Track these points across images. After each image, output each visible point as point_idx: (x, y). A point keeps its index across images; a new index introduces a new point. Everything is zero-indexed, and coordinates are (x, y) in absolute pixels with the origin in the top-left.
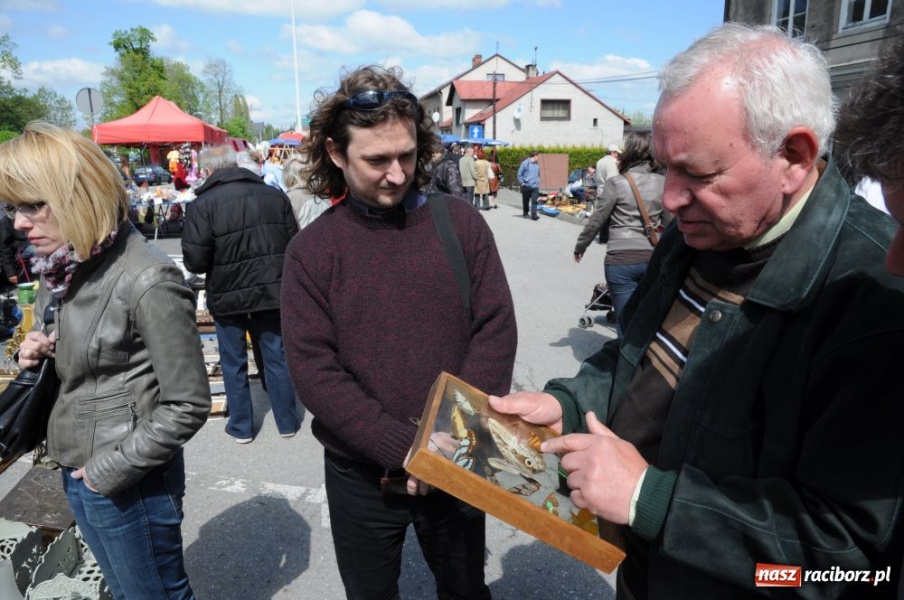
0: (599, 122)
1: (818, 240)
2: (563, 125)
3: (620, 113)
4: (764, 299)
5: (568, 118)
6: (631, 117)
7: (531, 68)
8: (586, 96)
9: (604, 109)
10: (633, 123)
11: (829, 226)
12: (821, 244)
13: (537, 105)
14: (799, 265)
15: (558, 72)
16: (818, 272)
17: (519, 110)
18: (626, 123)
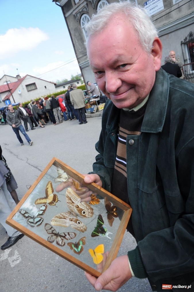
0: (46, 87)
1: (162, 98)
2: (35, 91)
3: (52, 82)
4: (148, 130)
5: (36, 88)
6: (56, 82)
7: (18, 76)
8: (40, 80)
9: (47, 82)
10: (57, 84)
11: (164, 91)
12: (163, 99)
13: (25, 87)
14: (157, 111)
15: (27, 75)
16: (166, 112)
17: (20, 91)
18: (55, 84)
